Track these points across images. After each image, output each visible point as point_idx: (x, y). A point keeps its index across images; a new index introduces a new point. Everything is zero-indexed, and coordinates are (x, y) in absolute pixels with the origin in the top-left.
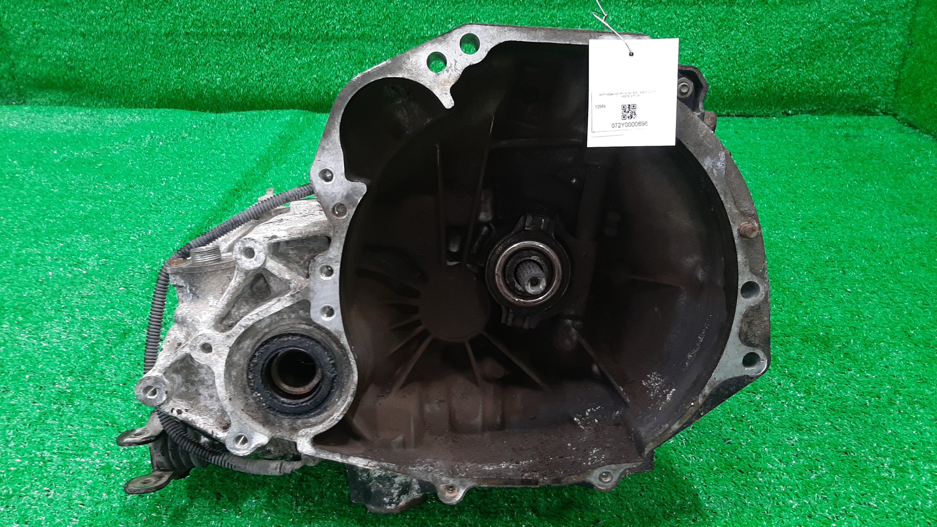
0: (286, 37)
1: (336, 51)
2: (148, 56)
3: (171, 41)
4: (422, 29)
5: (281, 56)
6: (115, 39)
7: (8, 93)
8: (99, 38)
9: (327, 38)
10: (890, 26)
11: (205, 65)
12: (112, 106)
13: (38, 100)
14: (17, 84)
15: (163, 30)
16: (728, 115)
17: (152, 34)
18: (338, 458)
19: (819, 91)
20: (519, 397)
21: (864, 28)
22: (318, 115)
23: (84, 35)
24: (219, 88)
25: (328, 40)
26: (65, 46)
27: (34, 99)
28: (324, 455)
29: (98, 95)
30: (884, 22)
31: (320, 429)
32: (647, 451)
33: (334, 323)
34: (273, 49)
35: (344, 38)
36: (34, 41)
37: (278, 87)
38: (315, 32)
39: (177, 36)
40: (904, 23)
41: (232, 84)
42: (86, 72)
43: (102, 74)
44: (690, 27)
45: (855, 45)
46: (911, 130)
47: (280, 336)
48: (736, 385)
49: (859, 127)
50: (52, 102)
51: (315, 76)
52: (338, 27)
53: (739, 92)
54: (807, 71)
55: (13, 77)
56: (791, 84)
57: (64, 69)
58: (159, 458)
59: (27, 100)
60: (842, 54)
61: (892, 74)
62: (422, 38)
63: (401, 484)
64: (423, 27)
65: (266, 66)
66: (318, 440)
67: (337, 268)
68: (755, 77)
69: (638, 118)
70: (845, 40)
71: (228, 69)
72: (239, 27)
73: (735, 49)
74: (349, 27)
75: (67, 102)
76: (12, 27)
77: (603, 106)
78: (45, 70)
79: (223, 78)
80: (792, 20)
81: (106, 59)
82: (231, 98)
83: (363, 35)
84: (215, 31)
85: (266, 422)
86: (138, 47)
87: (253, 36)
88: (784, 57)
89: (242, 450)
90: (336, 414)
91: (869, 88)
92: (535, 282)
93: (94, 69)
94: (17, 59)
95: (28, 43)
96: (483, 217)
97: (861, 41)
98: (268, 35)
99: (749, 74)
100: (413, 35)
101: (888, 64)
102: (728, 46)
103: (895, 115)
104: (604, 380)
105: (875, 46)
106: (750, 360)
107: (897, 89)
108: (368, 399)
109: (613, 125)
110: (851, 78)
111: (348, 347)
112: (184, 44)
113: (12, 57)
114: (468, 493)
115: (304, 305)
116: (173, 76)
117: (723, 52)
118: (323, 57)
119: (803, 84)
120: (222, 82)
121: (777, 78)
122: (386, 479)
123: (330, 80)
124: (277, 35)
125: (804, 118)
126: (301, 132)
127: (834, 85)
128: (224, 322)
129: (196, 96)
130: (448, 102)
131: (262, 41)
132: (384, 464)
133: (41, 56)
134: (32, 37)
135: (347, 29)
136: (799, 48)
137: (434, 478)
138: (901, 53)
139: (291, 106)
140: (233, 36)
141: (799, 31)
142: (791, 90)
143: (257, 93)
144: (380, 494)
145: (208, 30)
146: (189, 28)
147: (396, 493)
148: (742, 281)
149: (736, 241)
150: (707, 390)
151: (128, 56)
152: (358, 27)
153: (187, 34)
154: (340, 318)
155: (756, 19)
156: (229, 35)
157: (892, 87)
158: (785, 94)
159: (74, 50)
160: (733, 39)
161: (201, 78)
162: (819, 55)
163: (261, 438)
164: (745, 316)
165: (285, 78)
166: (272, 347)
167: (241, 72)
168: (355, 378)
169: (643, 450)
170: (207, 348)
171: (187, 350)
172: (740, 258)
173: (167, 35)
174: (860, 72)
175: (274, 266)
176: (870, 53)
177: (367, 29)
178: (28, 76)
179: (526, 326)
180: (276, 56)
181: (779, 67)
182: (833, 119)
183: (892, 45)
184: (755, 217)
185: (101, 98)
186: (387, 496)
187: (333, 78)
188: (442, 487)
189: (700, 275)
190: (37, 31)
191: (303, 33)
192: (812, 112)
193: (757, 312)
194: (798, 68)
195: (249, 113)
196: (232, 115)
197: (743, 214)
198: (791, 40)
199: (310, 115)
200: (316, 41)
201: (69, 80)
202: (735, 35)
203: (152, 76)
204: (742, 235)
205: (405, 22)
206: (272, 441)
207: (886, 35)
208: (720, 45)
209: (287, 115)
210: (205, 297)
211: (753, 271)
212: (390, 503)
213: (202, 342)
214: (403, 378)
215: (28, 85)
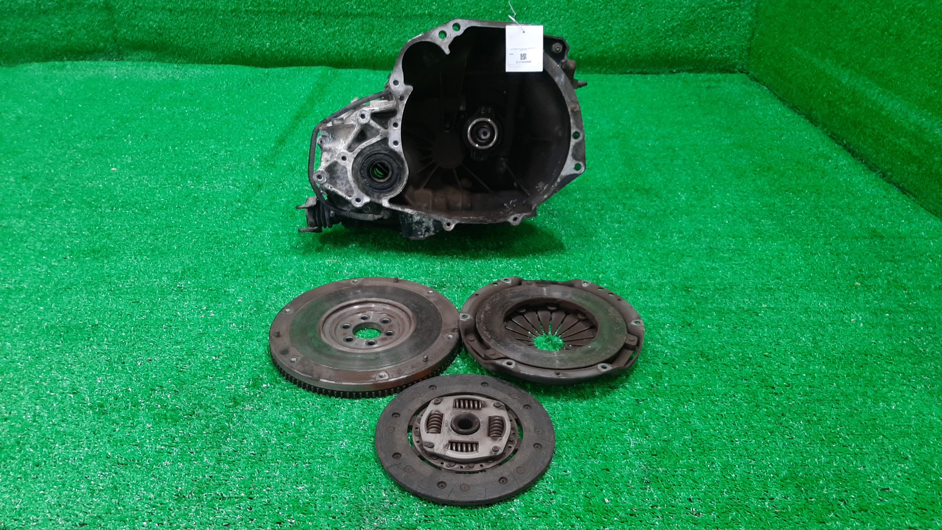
0: (318, 14)
1: (353, 24)
2: (217, 26)
3: (234, 16)
4: (414, 9)
5: (314, 27)
6: (194, 14)
7: (110, 52)
8: (182, 13)
9: (347, 15)
10: (743, 9)
11: (259, 33)
12: (187, 63)
13: (133, 57)
14: (117, 46)
15: (229, 8)
16: (631, 73)
17: (222, 11)
18: (400, 209)
19: (694, 56)
20: (479, 196)
21: (724, 11)
22: (340, 70)
23: (170, 11)
24: (268, 50)
25: (347, 16)
26: (156, 18)
27: (129, 57)
28: (394, 207)
29: (178, 54)
30: (738, 6)
31: (392, 196)
32: (533, 208)
33: (399, 148)
34: (308, 22)
35: (358, 15)
36: (133, 14)
37: (311, 50)
38: (339, 10)
39: (239, 12)
40: (752, 7)
41: (277, 48)
42: (171, 38)
43: (183, 39)
44: (602, 10)
45: (718, 23)
46: (756, 84)
47: (375, 154)
48: (572, 177)
49: (719, 81)
50: (144, 59)
51: (338, 42)
52: (355, 7)
53: (638, 56)
54: (685, 42)
55: (115, 41)
56: (673, 50)
57: (154, 35)
58: (311, 220)
59: (124, 57)
60: (708, 29)
61: (745, 43)
62: (414, 15)
63: (426, 227)
64: (415, 8)
65: (303, 35)
66: (391, 201)
67: (400, 124)
68: (648, 45)
69: (527, 59)
70: (710, 20)
71: (275, 36)
72: (284, 6)
73: (634, 26)
74: (362, 7)
75: (155, 59)
76: (117, 4)
77: (512, 54)
78: (140, 36)
79: (271, 43)
80: (673, 5)
81: (187, 29)
82: (276, 58)
83: (373, 13)
84: (267, 9)
85: (367, 194)
86: (210, 20)
87: (294, 13)
88: (668, 32)
89: (358, 205)
90: (399, 190)
91: (729, 54)
92: (485, 134)
93: (177, 36)
94: (119, 27)
95: (128, 16)
96: (461, 108)
97: (722, 20)
98: (305, 13)
99: (643, 43)
100: (408, 13)
101: (742, 36)
102: (629, 24)
103: (747, 74)
104: (519, 189)
105: (732, 24)
106: (577, 167)
107: (749, 54)
108: (411, 189)
109: (517, 62)
110: (716, 47)
111: (404, 159)
112: (244, 18)
113: (115, 25)
114: (457, 226)
115: (385, 140)
116: (235, 41)
117: (626, 28)
118: (344, 28)
119: (682, 50)
120: (270, 46)
121: (664, 47)
122: (420, 223)
123: (348, 45)
124: (311, 13)
125: (683, 75)
126: (330, 82)
127: (704, 52)
128: (350, 148)
129: (251, 56)
130: (447, 51)
131: (300, 16)
132: (420, 212)
133: (137, 26)
134: (132, 11)
135: (361, 9)
136: (678, 25)
137: (441, 219)
138: (751, 29)
139: (320, 63)
140: (280, 13)
141: (678, 13)
142: (675, 56)
143: (295, 54)
144: (416, 230)
145: (262, 8)
146: (248, 7)
147: (424, 230)
148: (573, 131)
149: (570, 113)
150: (559, 180)
151: (203, 26)
152: (369, 8)
153: (247, 11)
154: (401, 146)
155: (648, 4)
156: (276, 12)
157: (746, 53)
158: (670, 58)
159: (162, 21)
160: (632, 19)
161: (256, 43)
162: (693, 30)
163: (366, 199)
164: (575, 147)
165: (316, 43)
166: (372, 159)
167: (285, 39)
168: (408, 173)
169: (531, 208)
170: (344, 158)
171: (335, 159)
172: (572, 121)
173: (232, 12)
174: (722, 42)
175: (373, 123)
176: (729, 29)
177: (375, 9)
178: (126, 40)
179: (482, 159)
180: (309, 27)
181: (665, 38)
182: (703, 76)
183: (744, 23)
184: (577, 103)
185: (180, 56)
186: (420, 231)
187: (351, 44)
188: (445, 223)
189: (560, 134)
190: (136, 7)
191: (330, 11)
192: (690, 71)
193: (580, 146)
194: (678, 39)
195: (291, 68)
196: (279, 69)
197: (572, 101)
198: (672, 19)
199: (335, 70)
200: (338, 17)
201: (157, 43)
202: (634, 16)
203: (219, 41)
204: (572, 111)
205: (402, 4)
206: (370, 201)
207: (740, 16)
208: (623, 22)
209: (318, 70)
210: (339, 140)
211: (577, 127)
212: (421, 235)
213: (342, 155)
214: (425, 184)
215: (127, 46)
